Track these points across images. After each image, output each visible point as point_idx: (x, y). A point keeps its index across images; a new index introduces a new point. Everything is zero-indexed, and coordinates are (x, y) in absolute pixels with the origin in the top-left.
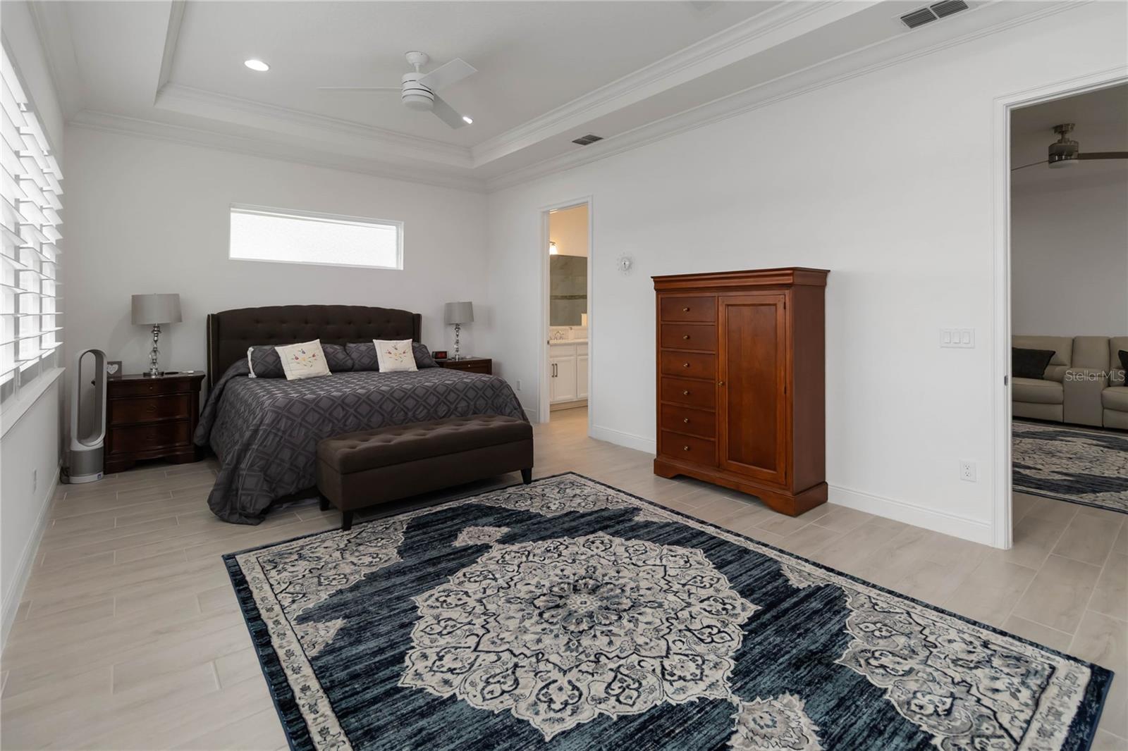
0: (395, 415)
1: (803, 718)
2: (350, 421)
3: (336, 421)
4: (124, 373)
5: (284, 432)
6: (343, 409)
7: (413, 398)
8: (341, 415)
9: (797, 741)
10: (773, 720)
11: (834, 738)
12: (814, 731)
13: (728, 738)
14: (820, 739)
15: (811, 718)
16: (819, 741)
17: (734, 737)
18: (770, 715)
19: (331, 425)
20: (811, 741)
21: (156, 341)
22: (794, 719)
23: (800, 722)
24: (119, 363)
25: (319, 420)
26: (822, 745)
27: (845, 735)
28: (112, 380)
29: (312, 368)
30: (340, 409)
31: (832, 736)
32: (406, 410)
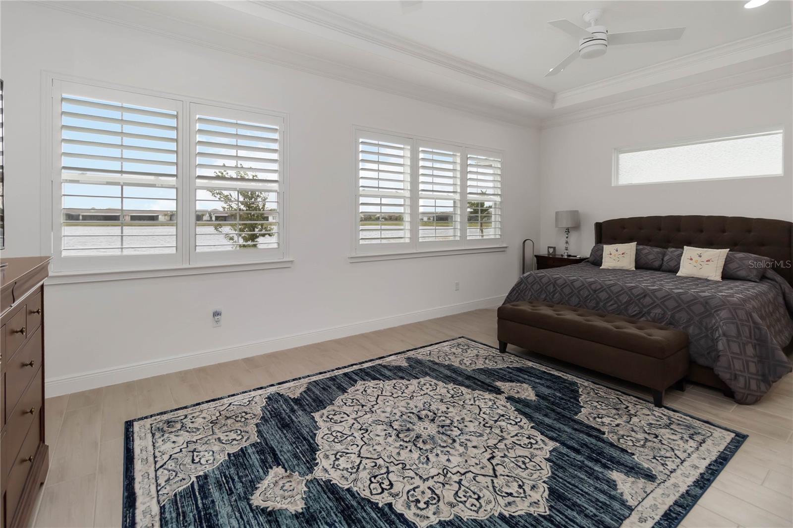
0: (588, 301)
1: (281, 506)
2: (557, 295)
3: (548, 293)
4: (557, 253)
5: (521, 291)
6: (554, 286)
7: (606, 292)
8: (552, 290)
9: (266, 496)
10: (286, 490)
11: (258, 515)
12: (268, 507)
13: (284, 467)
14: (261, 507)
15: (278, 510)
16: (260, 507)
17: (283, 470)
18: (291, 490)
19: (545, 295)
20: (262, 502)
21: (567, 237)
22: (282, 501)
23: (278, 503)
24: (554, 248)
25: (539, 290)
26: (256, 506)
27: (256, 522)
28: (551, 256)
29: (618, 262)
30: (552, 286)
31: (259, 515)
32: (598, 300)
